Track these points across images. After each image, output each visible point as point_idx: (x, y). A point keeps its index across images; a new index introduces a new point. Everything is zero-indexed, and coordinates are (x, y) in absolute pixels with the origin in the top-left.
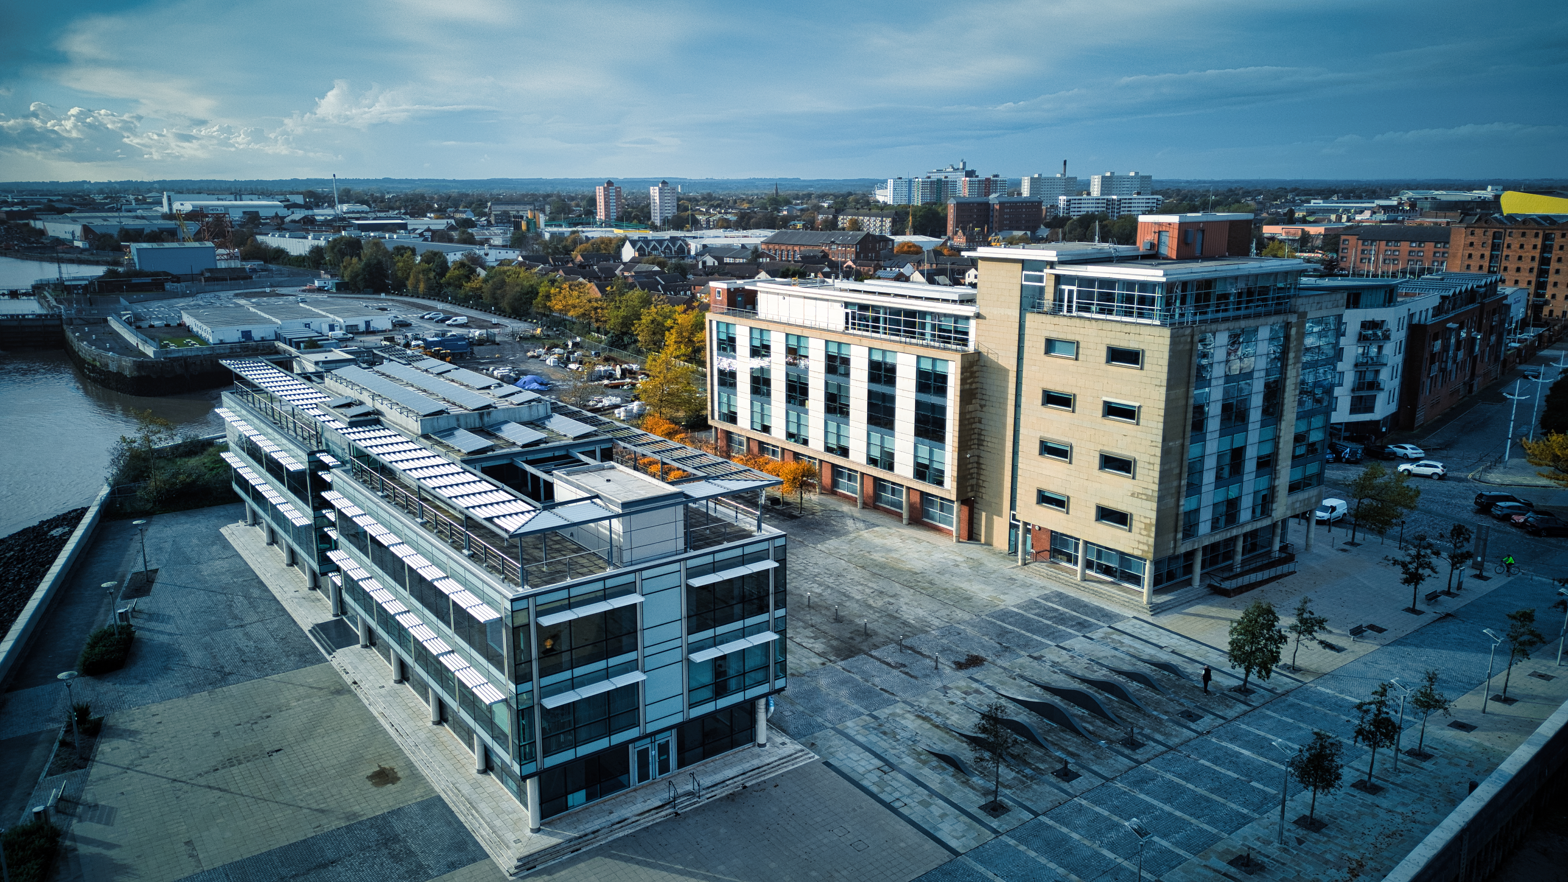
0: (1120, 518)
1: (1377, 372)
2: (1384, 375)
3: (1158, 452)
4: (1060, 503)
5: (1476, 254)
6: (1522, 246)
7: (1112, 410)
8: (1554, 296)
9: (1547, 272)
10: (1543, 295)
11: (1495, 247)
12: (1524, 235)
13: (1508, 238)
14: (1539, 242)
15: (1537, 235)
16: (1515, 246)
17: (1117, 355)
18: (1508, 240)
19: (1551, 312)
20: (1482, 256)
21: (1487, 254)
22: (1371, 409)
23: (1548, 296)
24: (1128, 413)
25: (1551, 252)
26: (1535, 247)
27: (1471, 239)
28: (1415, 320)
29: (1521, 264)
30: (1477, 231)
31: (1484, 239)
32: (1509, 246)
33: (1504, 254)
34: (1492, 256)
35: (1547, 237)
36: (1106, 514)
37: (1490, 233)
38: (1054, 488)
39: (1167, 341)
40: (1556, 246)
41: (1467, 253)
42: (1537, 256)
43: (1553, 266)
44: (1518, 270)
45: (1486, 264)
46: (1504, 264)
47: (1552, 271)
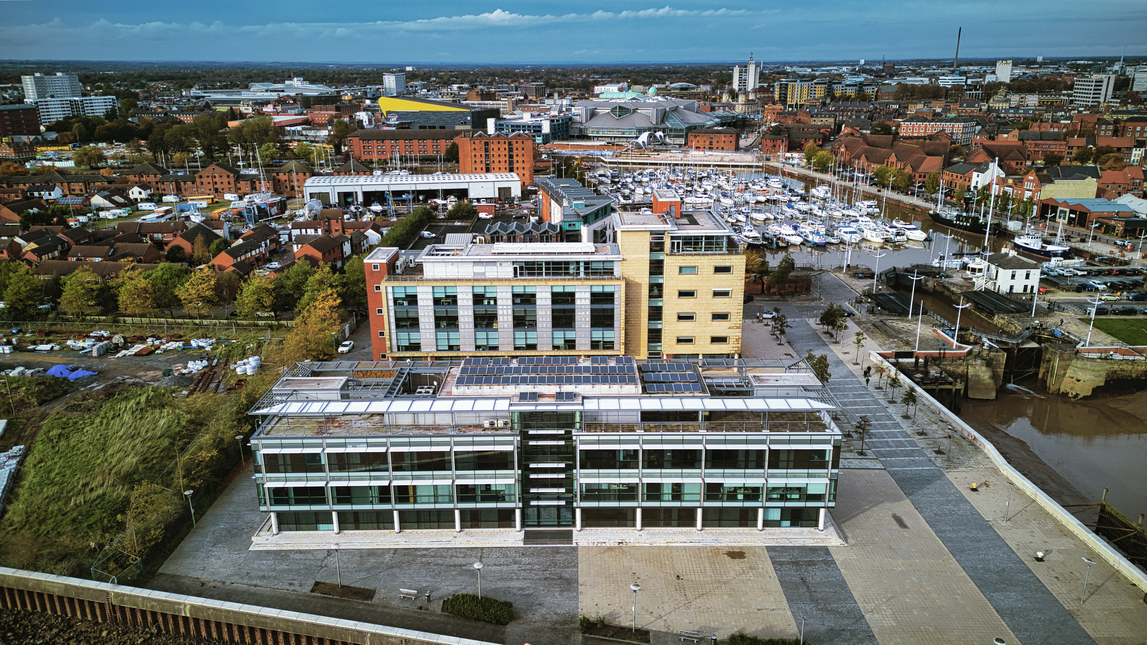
0: (722, 340)
3: (742, 307)
4: (689, 341)
5: (478, 155)
6: (499, 149)
7: (716, 294)
9: (512, 162)
11: (486, 150)
12: (499, 143)
14: (506, 146)
15: (505, 143)
16: (496, 149)
17: (719, 270)
20: (481, 155)
21: (483, 154)
24: (725, 294)
25: (513, 152)
26: (505, 149)
27: (474, 146)
29: (500, 159)
30: (476, 141)
32: (493, 149)
33: (492, 153)
34: (486, 155)
35: (510, 144)
36: (715, 340)
37: (483, 142)
38: (685, 334)
39: (745, 261)
40: (514, 149)
41: (473, 154)
42: (507, 154)
43: (515, 159)
44: (499, 162)
45: (484, 160)
46: (492, 159)
47: (515, 162)
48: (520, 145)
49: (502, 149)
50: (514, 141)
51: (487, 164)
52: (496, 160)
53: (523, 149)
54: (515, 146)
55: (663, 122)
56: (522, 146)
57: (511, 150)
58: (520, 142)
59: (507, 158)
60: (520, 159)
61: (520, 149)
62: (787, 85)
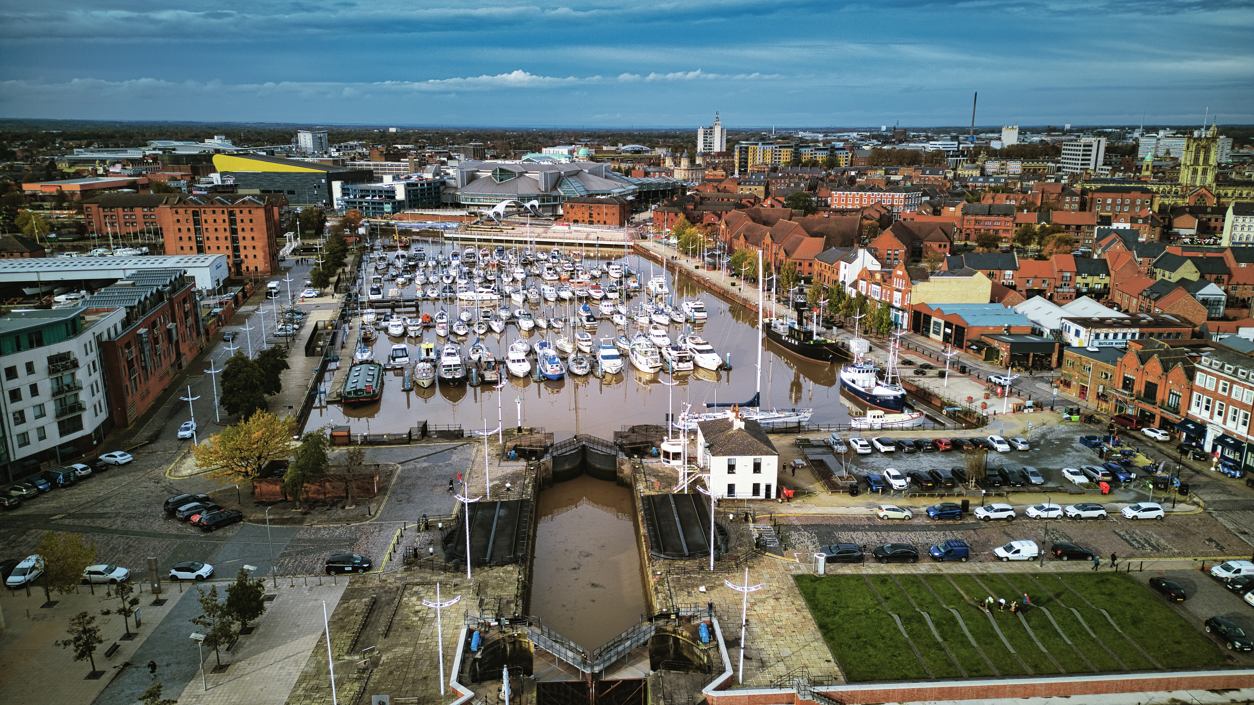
1: (76, 395)
2: (84, 396)
5: (185, 229)
6: (215, 221)
8: (246, 256)
9: (237, 239)
10: (239, 256)
11: (197, 222)
12: (214, 212)
13: (203, 215)
14: (226, 217)
15: (223, 212)
16: (210, 221)
18: (204, 217)
19: (247, 268)
20: (189, 230)
21: (192, 228)
22: (80, 427)
23: (242, 257)
25: (236, 224)
26: (224, 221)
27: (177, 217)
28: (105, 337)
29: (217, 234)
30: (180, 210)
31: (186, 216)
32: (206, 221)
33: (204, 227)
34: (196, 230)
35: (231, 213)
37: (190, 211)
40: (238, 221)
41: (177, 227)
42: (228, 228)
43: (240, 234)
44: (217, 238)
45: (193, 235)
46: (206, 235)
47: (240, 238)
48: (246, 216)
49: (220, 221)
50: (237, 211)
51: (197, 242)
52: (212, 236)
53: (251, 221)
54: (239, 217)
55: (554, 188)
56: (250, 217)
57: (233, 222)
58: (246, 211)
59: (228, 234)
60: (248, 235)
61: (247, 221)
62: (747, 148)
